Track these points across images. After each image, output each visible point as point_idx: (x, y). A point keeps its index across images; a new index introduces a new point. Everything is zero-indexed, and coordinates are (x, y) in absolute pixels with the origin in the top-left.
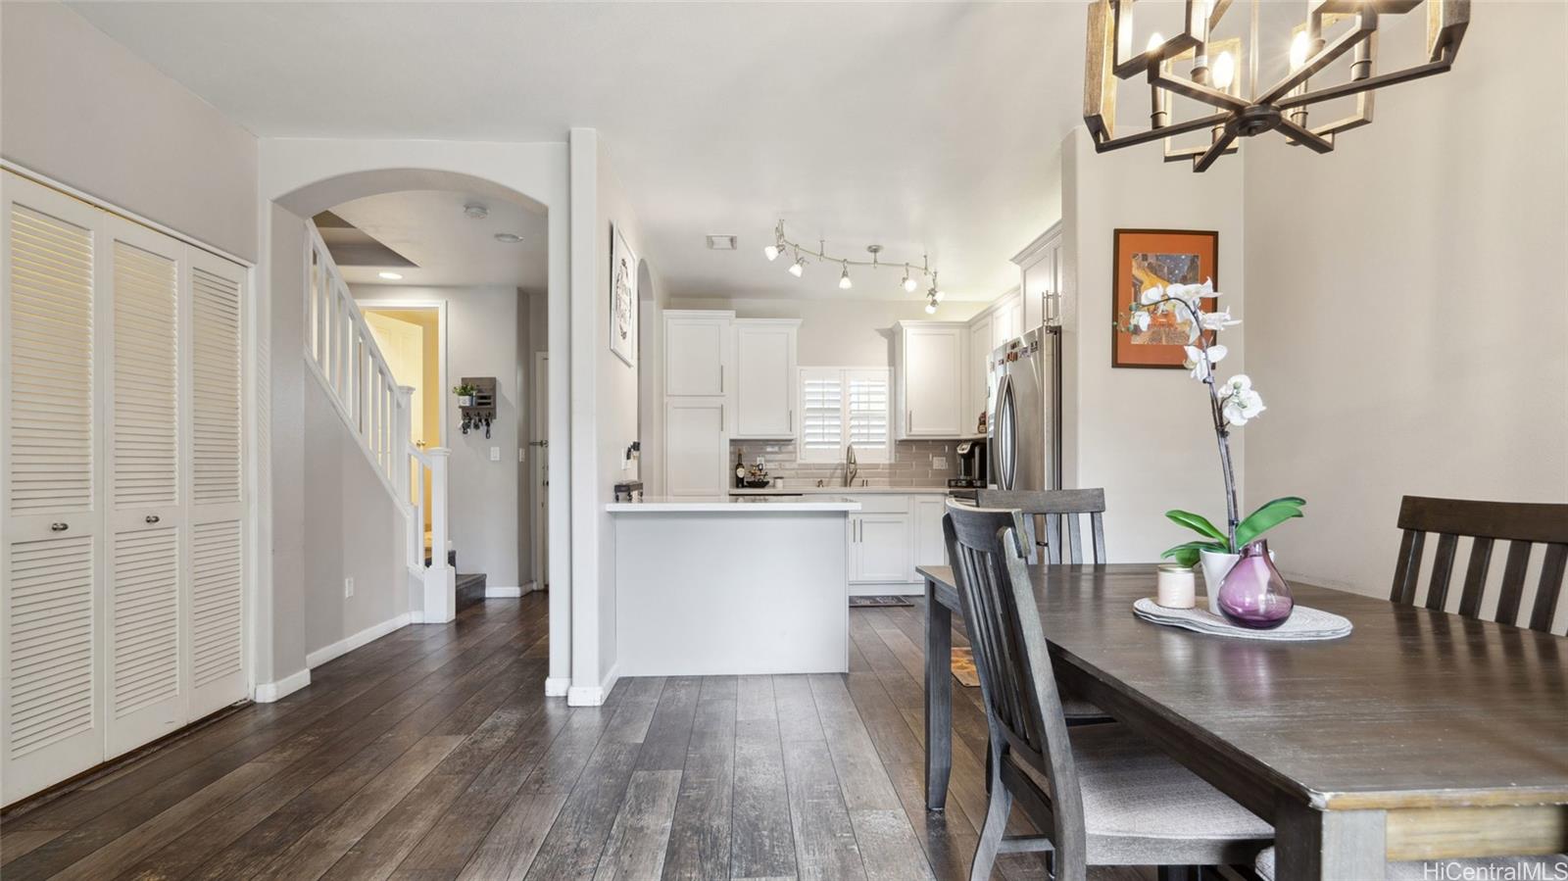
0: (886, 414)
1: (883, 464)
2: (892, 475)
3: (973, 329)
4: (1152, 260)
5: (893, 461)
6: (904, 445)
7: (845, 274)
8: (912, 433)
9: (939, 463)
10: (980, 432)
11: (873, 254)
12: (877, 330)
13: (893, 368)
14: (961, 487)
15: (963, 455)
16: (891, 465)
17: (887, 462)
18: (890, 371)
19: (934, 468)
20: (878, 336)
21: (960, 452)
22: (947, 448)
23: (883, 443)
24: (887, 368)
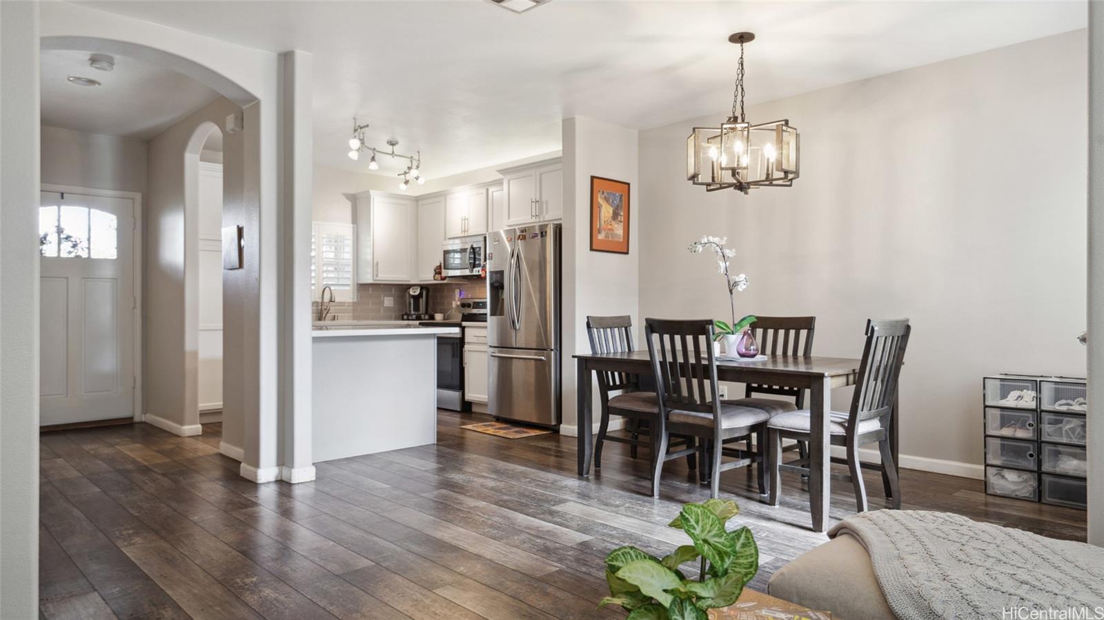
0: (351, 262)
1: (349, 303)
2: (354, 310)
3: (420, 202)
4: (606, 194)
5: (355, 300)
6: (362, 287)
7: (373, 159)
8: (378, 279)
9: (389, 302)
10: (435, 279)
11: (391, 147)
12: (343, 194)
13: (355, 226)
14: (413, 320)
15: (414, 297)
16: (354, 303)
17: (351, 301)
18: (353, 228)
19: (385, 305)
20: (344, 197)
21: (411, 293)
22: (393, 290)
23: (349, 285)
24: (351, 225)
